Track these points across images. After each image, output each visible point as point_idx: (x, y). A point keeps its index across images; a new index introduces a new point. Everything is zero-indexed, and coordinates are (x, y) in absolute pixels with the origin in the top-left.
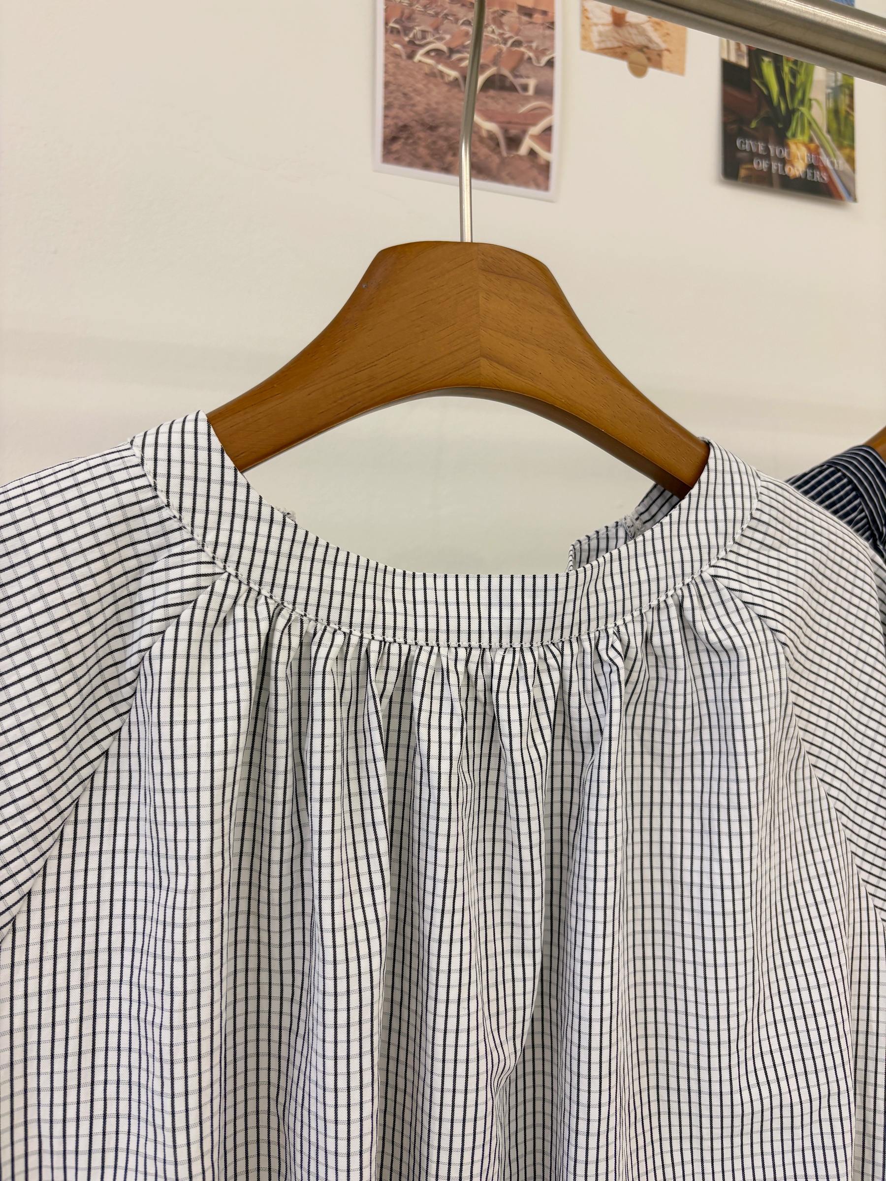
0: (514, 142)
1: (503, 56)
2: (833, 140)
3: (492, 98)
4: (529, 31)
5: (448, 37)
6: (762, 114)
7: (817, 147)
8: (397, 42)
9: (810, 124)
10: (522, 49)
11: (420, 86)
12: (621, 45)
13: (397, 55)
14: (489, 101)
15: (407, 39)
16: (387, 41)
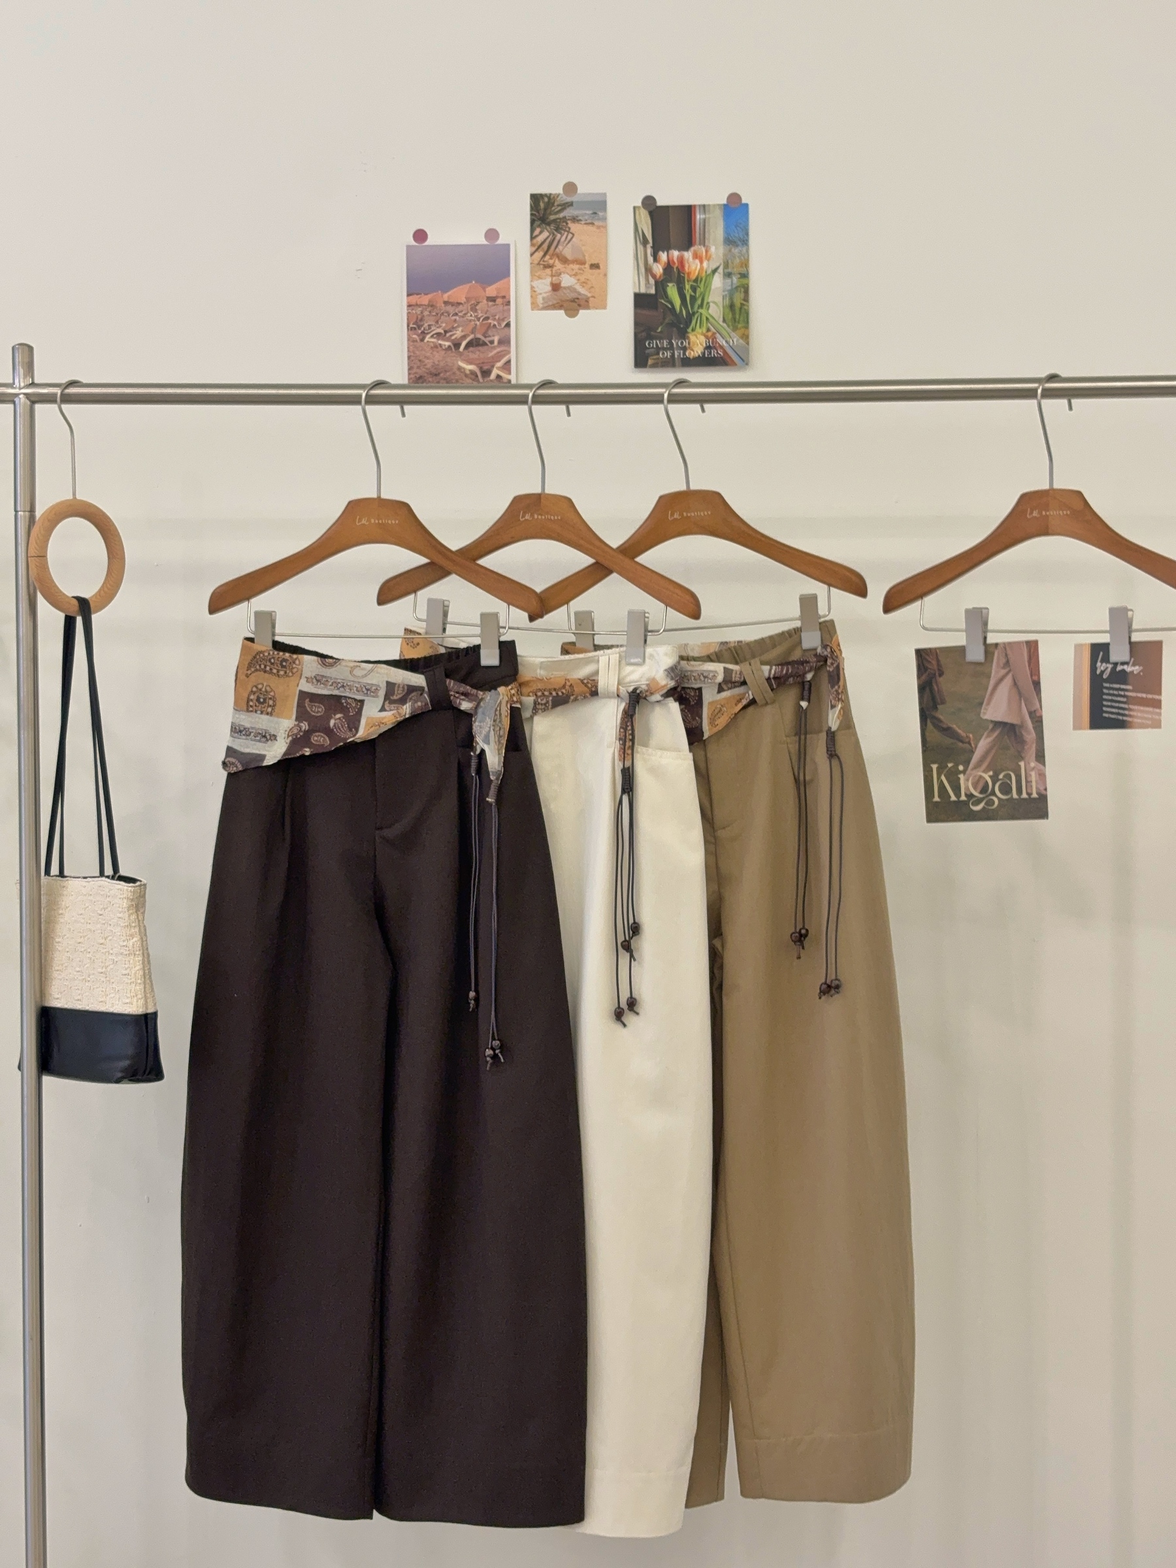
0: (486, 373)
1: (478, 327)
2: (728, 326)
3: (472, 352)
4: (493, 310)
5: (444, 325)
6: (667, 321)
7: (714, 334)
8: (415, 334)
9: (707, 319)
10: (489, 321)
11: (428, 354)
12: (559, 301)
13: (414, 341)
14: (470, 354)
15: (420, 332)
16: (408, 335)
